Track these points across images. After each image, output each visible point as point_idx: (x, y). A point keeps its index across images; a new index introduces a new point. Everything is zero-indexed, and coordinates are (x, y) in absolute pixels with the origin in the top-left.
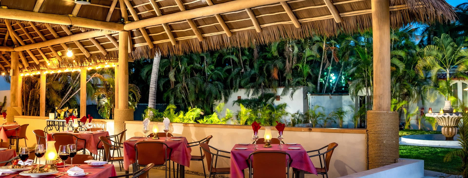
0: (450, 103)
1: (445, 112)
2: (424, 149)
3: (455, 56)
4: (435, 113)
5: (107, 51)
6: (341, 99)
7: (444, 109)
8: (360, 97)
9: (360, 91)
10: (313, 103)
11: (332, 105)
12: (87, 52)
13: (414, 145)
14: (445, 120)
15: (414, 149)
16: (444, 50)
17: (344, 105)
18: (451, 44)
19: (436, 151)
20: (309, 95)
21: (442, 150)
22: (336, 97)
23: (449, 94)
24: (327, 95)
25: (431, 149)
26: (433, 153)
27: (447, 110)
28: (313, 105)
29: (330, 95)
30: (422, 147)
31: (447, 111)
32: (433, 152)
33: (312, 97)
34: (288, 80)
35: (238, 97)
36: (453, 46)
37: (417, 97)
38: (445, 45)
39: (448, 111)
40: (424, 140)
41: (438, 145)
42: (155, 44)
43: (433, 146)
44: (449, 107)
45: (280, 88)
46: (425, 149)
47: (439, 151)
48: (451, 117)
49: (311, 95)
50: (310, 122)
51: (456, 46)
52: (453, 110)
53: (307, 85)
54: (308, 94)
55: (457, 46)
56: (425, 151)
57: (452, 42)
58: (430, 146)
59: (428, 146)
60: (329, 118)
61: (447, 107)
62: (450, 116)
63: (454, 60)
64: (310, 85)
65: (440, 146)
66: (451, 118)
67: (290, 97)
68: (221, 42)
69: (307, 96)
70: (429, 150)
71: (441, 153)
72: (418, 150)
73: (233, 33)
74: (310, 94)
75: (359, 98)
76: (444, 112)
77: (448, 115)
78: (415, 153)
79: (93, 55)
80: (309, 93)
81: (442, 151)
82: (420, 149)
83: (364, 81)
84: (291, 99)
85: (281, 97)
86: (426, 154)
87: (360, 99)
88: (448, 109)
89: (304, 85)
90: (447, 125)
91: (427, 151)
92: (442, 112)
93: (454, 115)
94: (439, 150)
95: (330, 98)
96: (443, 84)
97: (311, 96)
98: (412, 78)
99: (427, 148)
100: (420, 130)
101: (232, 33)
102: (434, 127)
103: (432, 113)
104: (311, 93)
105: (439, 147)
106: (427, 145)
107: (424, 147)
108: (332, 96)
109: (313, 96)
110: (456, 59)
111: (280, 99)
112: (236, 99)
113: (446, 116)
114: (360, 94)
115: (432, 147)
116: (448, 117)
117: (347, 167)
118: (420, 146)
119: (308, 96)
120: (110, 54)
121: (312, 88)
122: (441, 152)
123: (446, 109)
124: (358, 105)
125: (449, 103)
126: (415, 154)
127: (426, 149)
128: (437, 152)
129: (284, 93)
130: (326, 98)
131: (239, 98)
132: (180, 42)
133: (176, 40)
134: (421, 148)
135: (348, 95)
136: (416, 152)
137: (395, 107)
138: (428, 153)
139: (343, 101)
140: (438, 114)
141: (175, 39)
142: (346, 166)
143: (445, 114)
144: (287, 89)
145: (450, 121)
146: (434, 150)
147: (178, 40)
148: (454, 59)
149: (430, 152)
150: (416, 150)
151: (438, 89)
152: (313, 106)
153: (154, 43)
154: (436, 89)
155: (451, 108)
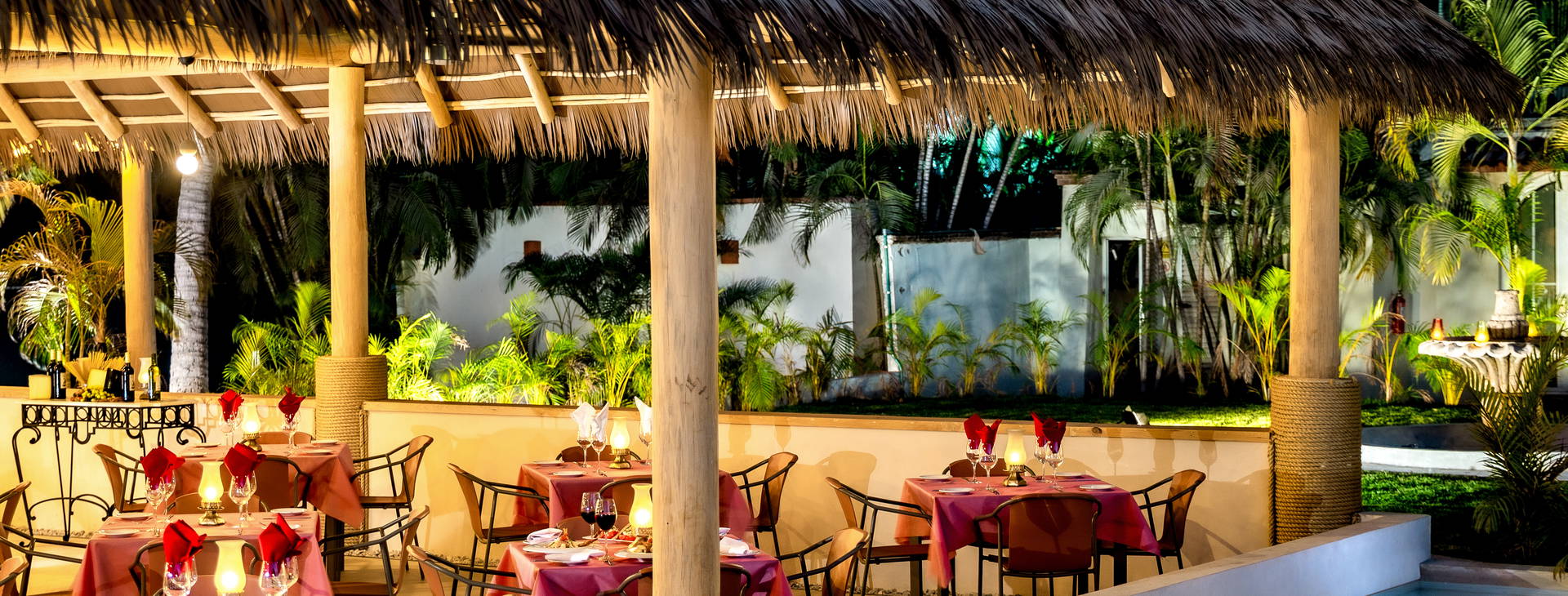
0: (1517, 302)
1: (1496, 336)
2: (1414, 485)
3: (1541, 82)
4: (1458, 343)
5: (216, 120)
6: (1022, 256)
7: (1492, 325)
8: (1112, 244)
9: (1113, 220)
10: (904, 276)
11: (984, 286)
12: (111, 118)
13: (1374, 468)
14: (1496, 369)
15: (1379, 485)
16: (1499, 52)
17: (1038, 283)
18: (1531, 25)
19: (1460, 490)
20: (886, 241)
21: (1483, 486)
22: (999, 248)
23: (1516, 247)
24: (962, 240)
25: (1440, 482)
26: (1450, 498)
27: (1503, 329)
28: (905, 287)
29: (977, 237)
30: (1406, 476)
31: (1503, 334)
32: (1449, 495)
33: (900, 252)
34: (774, 162)
35: (527, 244)
36: (1534, 37)
37: (1375, 249)
38: (1503, 32)
39: (1506, 333)
40: (1411, 446)
41: (1467, 468)
42: (457, 112)
43: (1446, 473)
44: (1513, 318)
45: (738, 206)
46: (1421, 484)
47: (1470, 490)
48: (1517, 357)
49: (895, 242)
50: (893, 366)
51: (1547, 36)
52: (1526, 328)
53: (874, 194)
54: (880, 239)
55: (1550, 36)
56: (1420, 490)
57: (1532, 18)
58: (1439, 472)
59: (1430, 472)
60: (986, 352)
61: (1503, 318)
62: (1514, 354)
63: (1539, 100)
64: (888, 193)
65: (1472, 474)
66: (1517, 362)
67: (799, 251)
68: (741, 124)
69: (877, 246)
70: (1435, 488)
71: (1479, 499)
72: (1395, 489)
73: (792, 99)
74: (890, 237)
75: (1105, 246)
76: (1492, 338)
77: (1506, 348)
78: (1386, 500)
79: (131, 129)
80: (884, 231)
81: (1482, 490)
82: (1400, 484)
83: (1134, 179)
84: (802, 259)
85: (745, 247)
86: (1423, 503)
87: (1111, 255)
88: (1507, 326)
89: (859, 195)
90: (1504, 391)
91: (1428, 491)
92: (1482, 337)
93: (1529, 348)
94: (1472, 486)
95: (976, 251)
96: (1486, 201)
97: (898, 246)
98: (1352, 166)
99: (1425, 480)
100: (1391, 404)
101: (789, 96)
102: (1450, 392)
103: (1447, 343)
104: (893, 232)
105: (1471, 478)
106: (1427, 469)
107: (1416, 475)
108: (985, 244)
109: (905, 246)
110: (1546, 93)
111: (742, 258)
112: (518, 256)
113: (1499, 355)
114: (1113, 231)
115: (1445, 478)
116: (1508, 357)
117: (1212, 541)
118: (1397, 474)
119: (882, 247)
120: (225, 133)
121: (897, 210)
122: (1477, 495)
123: (1499, 327)
124: (1101, 283)
125: (1513, 303)
126: (1386, 503)
127: (1424, 484)
128: (1466, 497)
129: (762, 230)
130: (960, 250)
131: (532, 249)
132: (571, 115)
133: (555, 104)
134: (1402, 480)
135: (1058, 234)
136: (1388, 495)
137: (1281, 301)
138: (1433, 500)
139: (1031, 264)
140: (1470, 347)
141: (553, 98)
142: (1208, 536)
143: (1495, 347)
144: (776, 211)
145: (1513, 371)
146: (1452, 489)
147: (564, 104)
148: (1539, 95)
149: (1440, 495)
150: (1386, 489)
151: (1467, 224)
152: (902, 290)
153: (455, 109)
154: (1459, 227)
155: (1519, 321)
